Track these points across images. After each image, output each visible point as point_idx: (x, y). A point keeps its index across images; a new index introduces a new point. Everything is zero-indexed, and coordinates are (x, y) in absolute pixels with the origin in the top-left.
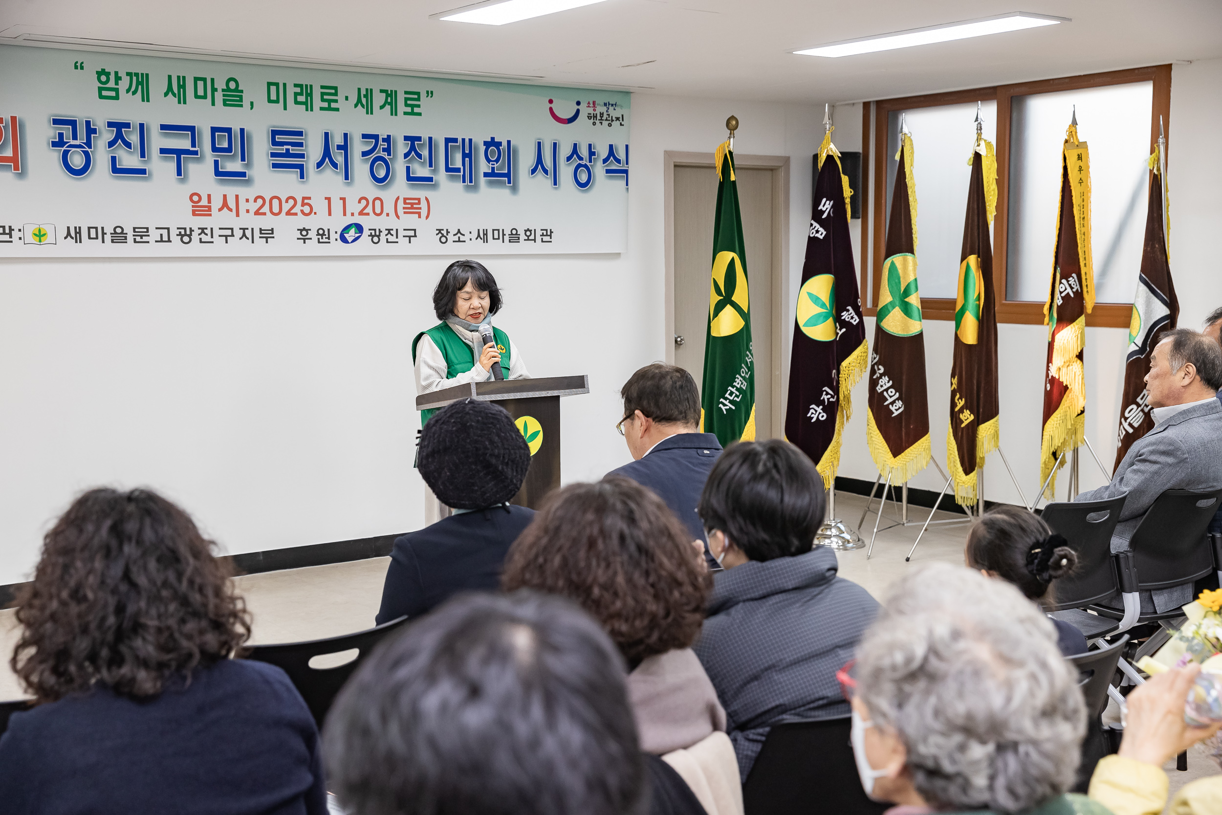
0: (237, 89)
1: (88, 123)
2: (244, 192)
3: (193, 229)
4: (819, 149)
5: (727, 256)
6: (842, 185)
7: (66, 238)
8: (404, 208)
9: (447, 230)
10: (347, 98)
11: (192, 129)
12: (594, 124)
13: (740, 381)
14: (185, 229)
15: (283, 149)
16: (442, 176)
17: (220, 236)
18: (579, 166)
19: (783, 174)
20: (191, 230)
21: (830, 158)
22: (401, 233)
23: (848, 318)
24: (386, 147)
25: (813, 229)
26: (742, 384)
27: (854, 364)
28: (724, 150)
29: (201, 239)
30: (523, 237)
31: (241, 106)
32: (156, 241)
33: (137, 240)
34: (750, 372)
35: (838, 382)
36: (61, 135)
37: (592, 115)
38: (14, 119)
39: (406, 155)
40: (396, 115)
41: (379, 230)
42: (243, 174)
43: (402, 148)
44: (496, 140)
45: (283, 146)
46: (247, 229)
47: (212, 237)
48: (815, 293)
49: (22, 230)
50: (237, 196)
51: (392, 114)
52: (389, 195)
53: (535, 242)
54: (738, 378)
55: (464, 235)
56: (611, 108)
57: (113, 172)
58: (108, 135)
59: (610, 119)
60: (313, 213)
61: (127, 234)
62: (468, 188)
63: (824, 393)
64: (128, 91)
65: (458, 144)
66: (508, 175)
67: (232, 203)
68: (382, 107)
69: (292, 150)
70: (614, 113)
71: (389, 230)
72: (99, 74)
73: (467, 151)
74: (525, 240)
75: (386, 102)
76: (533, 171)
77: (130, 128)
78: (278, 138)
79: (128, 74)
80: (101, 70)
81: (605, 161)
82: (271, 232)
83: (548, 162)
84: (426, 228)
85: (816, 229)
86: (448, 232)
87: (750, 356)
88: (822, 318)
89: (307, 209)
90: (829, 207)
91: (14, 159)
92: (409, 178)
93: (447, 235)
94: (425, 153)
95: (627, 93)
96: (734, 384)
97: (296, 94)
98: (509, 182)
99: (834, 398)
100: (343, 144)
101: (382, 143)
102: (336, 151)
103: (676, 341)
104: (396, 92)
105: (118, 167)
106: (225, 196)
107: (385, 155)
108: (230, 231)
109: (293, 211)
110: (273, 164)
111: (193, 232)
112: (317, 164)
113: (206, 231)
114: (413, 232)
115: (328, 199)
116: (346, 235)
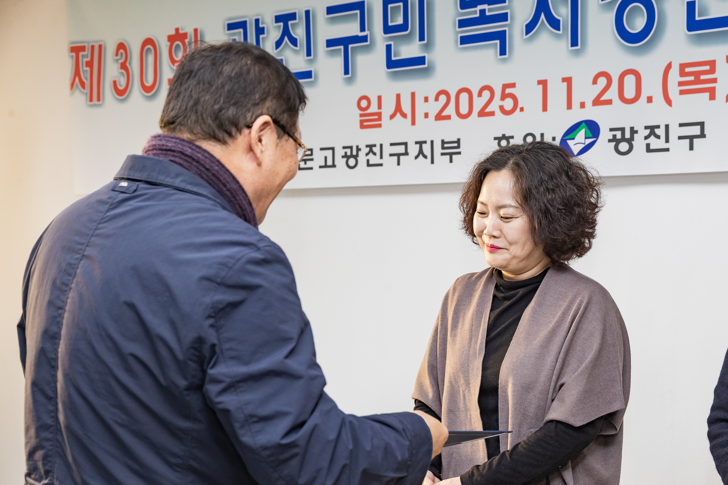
1: (257, 21)
3: (360, 147)
8: (681, 84)
11: (361, 6)
14: (351, 148)
15: (475, 12)
17: (391, 155)
20: (358, 149)
22: (675, 132)
29: (368, 161)
32: (321, 167)
38: (196, 30)
41: (632, 128)
42: (421, 60)
45: (476, 7)
46: (425, 142)
47: (381, 157)
50: (413, 95)
58: (275, 33)
60: (518, 109)
67: (406, 108)
69: (490, 10)
71: (652, 130)
77: (296, 19)
82: (456, 145)
89: (508, 104)
92: (693, 25)
106: (398, 96)
108: (403, 147)
109: (488, 110)
110: (461, 37)
111: (360, 152)
112: (527, 26)
113: (374, 149)
114: (698, 128)
115: (543, 83)
116: (570, 143)
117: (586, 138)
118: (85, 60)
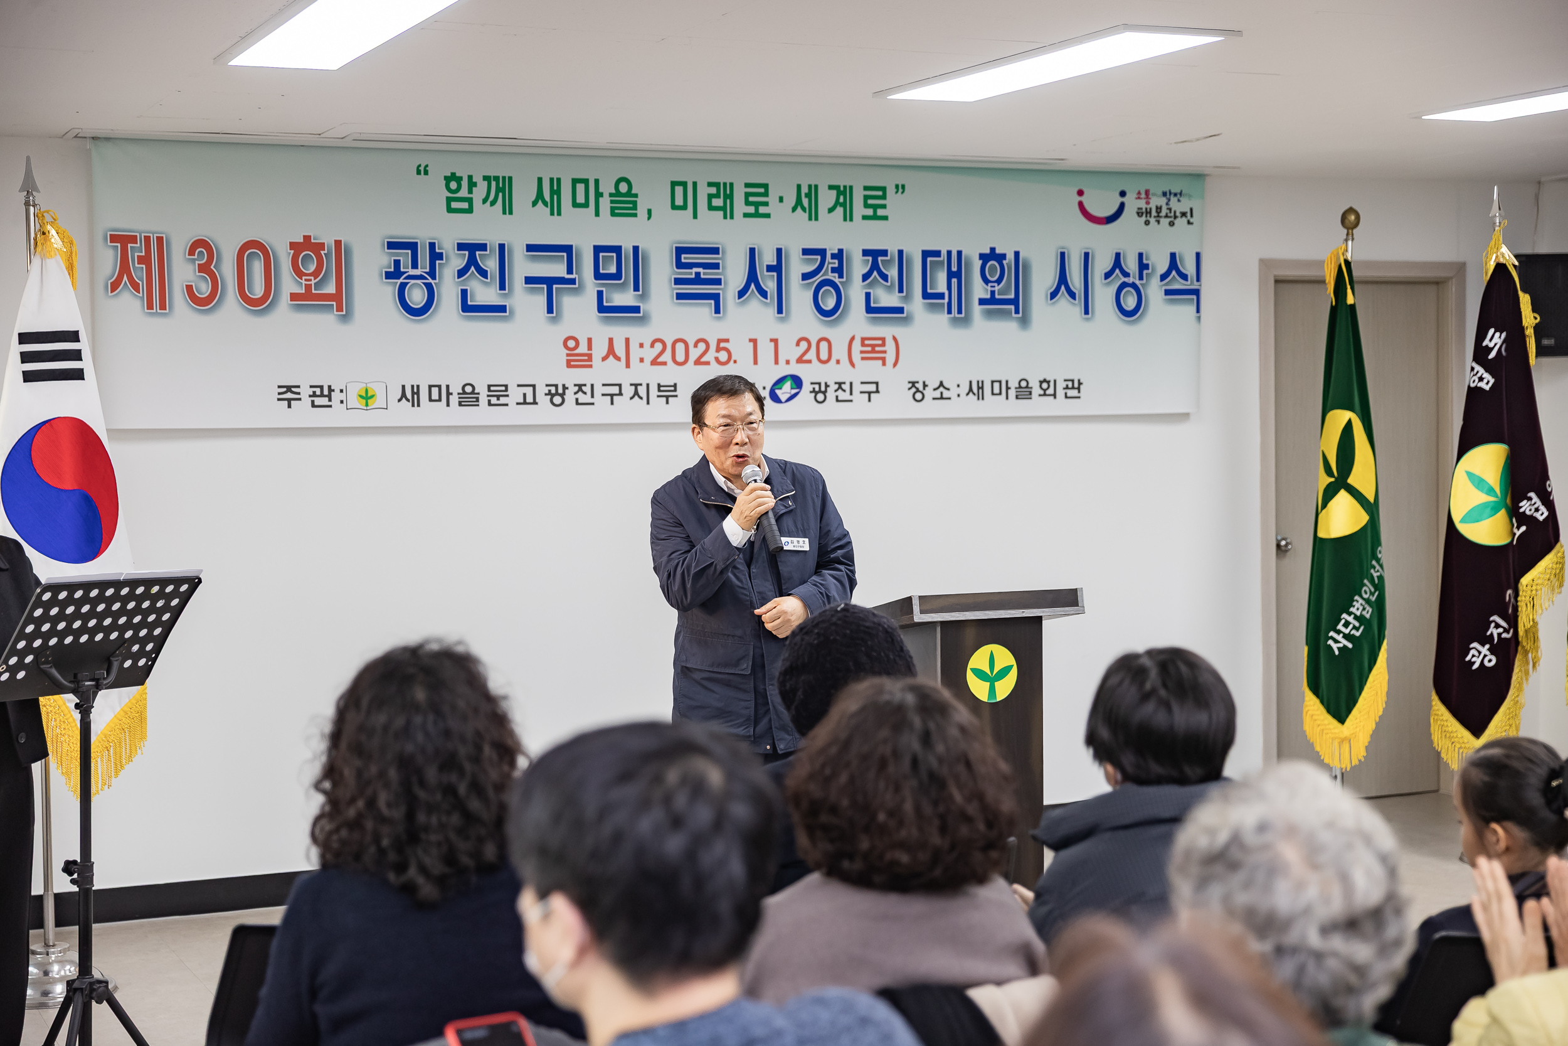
0: (629, 193)
1: (432, 245)
2: (636, 333)
3: (566, 386)
4: (1484, 254)
5: (1341, 417)
6: (1520, 309)
7: (399, 400)
8: (862, 352)
9: (924, 382)
10: (781, 199)
11: (568, 249)
12: (1147, 223)
13: (1361, 604)
14: (556, 386)
15: (691, 274)
16: (917, 305)
17: (603, 395)
18: (1123, 285)
19: (1454, 289)
20: (565, 388)
21: (1501, 268)
22: (857, 388)
23: (1530, 510)
24: (836, 265)
25: (1474, 375)
26: (1364, 609)
27: (1540, 581)
28: (1338, 258)
29: (577, 400)
30: (1036, 391)
31: (635, 215)
32: (518, 404)
33: (492, 402)
34: (1377, 593)
35: (1516, 609)
36: (397, 263)
37: (1144, 210)
38: (338, 243)
39: (865, 277)
40: (851, 220)
41: (826, 383)
42: (636, 309)
43: (859, 266)
44: (998, 251)
45: (691, 269)
46: (641, 385)
47: (592, 396)
48: (1477, 472)
49: (344, 391)
50: (627, 340)
51: (845, 220)
52: (839, 335)
53: (1055, 398)
54: (1358, 602)
55: (948, 389)
56: (1174, 200)
57: (463, 311)
58: (457, 261)
59: (1172, 214)
60: (732, 362)
61: (478, 394)
62: (955, 322)
63: (1493, 625)
64: (485, 201)
65: (941, 259)
66: (1015, 302)
67: (620, 350)
68: (831, 210)
69: (704, 274)
70: (1177, 206)
71: (840, 385)
72: (448, 179)
73: (954, 269)
74: (1040, 395)
75: (837, 203)
76: (1053, 295)
77: (486, 250)
78: (685, 258)
79: (486, 178)
80: (450, 175)
81: (1163, 277)
82: (672, 388)
83: (1076, 280)
84: (894, 381)
85: (1479, 375)
86: (925, 386)
87: (1378, 567)
88: (1488, 511)
89: (723, 356)
90: (1500, 342)
91: (337, 297)
92: (869, 309)
93: (924, 389)
94: (893, 273)
95: (1198, 177)
96: (1352, 609)
97: (710, 197)
98: (1017, 312)
99: (1508, 633)
100: (775, 263)
101: (831, 261)
102: (766, 273)
103: (1278, 546)
104: (851, 187)
105: (469, 303)
106: (611, 340)
107: (835, 277)
108: (617, 388)
109: (704, 359)
110: (677, 294)
111: (566, 391)
112: (739, 292)
113: (583, 388)
114: (874, 385)
115: (754, 341)
116: (778, 392)
117: (792, 389)
118: (136, 254)
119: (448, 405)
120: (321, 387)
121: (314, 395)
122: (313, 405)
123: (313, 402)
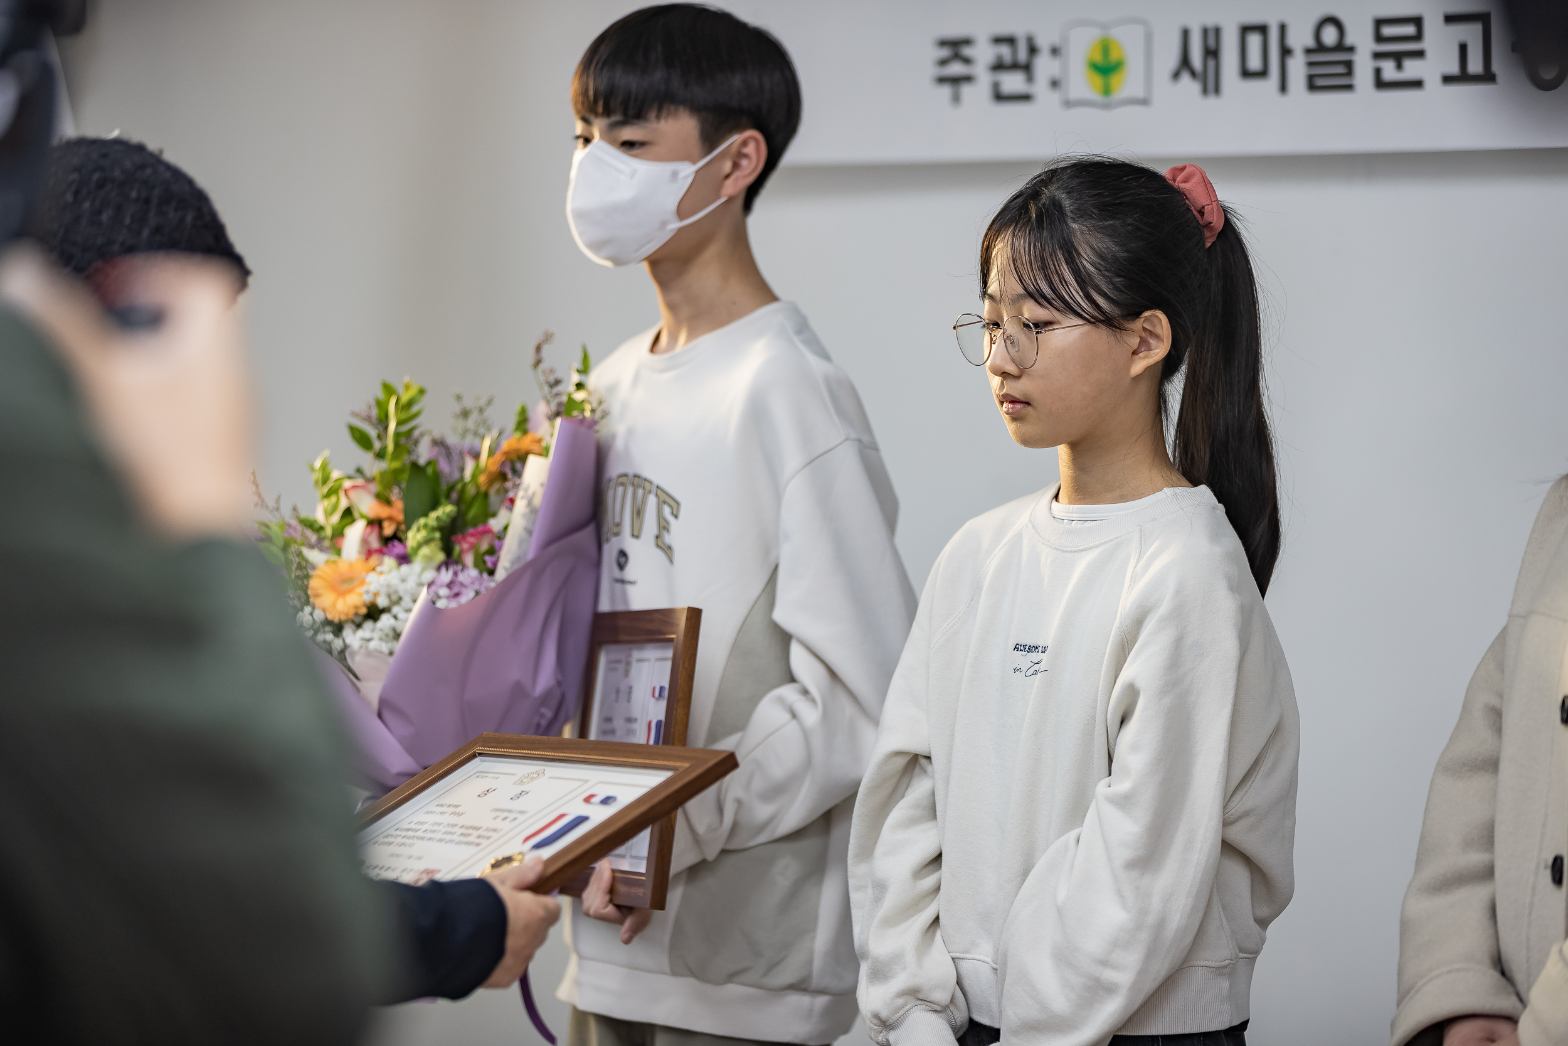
32: (1448, 79)
33: (1386, 77)
49: (1061, 53)
61: (1353, 49)
119: (1283, 87)
120: (1010, 41)
121: (999, 66)
122: (999, 97)
123: (996, 86)
